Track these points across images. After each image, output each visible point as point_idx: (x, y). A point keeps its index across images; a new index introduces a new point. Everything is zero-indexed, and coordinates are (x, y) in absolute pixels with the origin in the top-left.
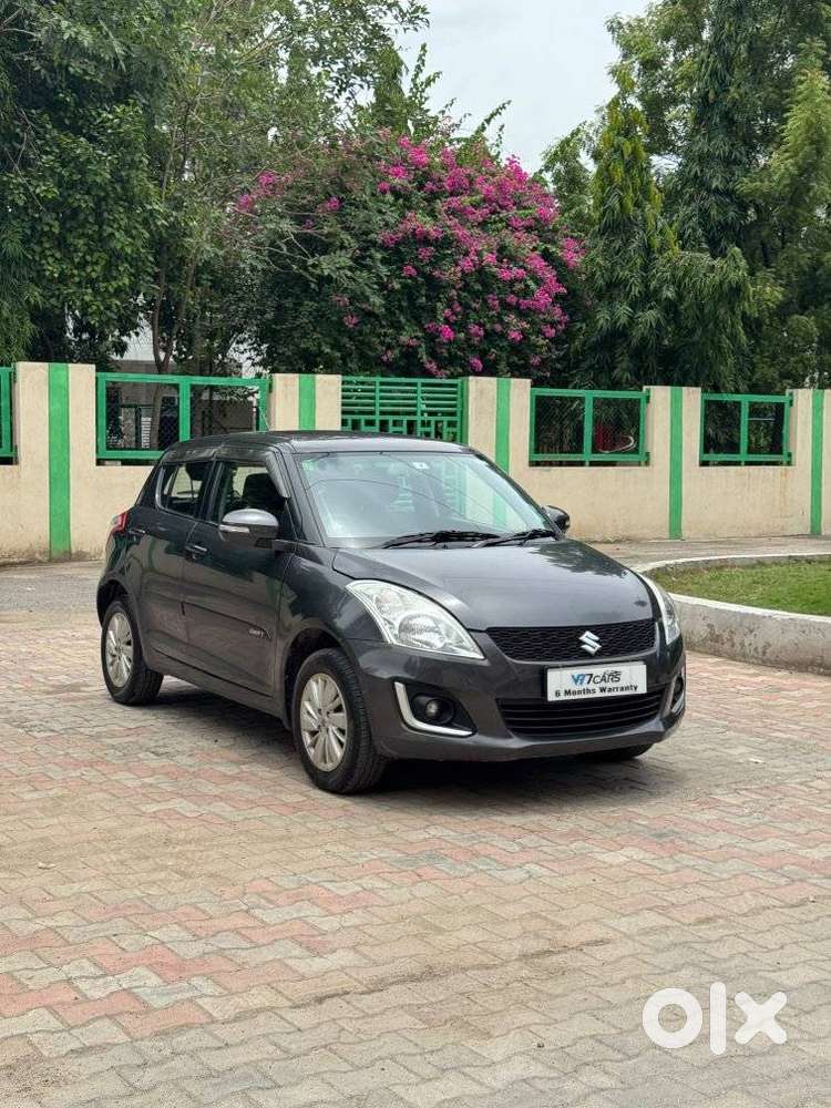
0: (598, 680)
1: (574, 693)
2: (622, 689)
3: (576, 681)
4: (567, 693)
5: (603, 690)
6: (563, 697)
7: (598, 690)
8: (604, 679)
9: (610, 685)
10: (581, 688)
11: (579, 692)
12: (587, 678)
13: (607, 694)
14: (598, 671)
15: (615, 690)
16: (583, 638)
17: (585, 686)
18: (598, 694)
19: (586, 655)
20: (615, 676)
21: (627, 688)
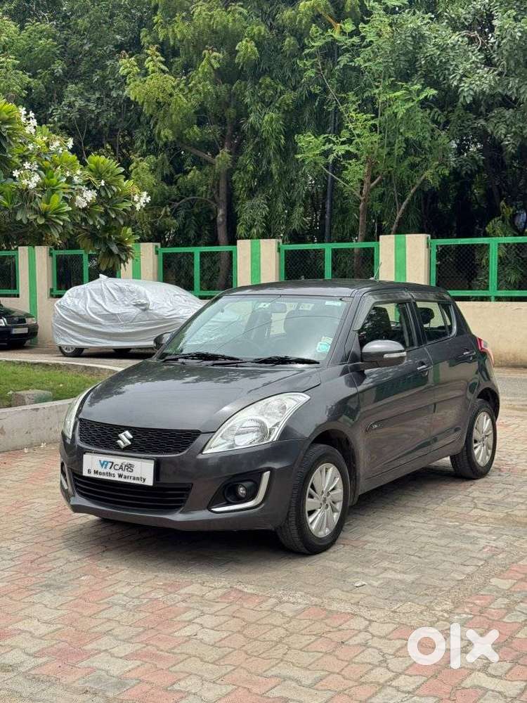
0: (117, 467)
1: (100, 474)
2: (134, 479)
3: (102, 466)
4: (96, 472)
5: (120, 476)
6: (92, 475)
7: (117, 476)
8: (121, 468)
9: (126, 473)
10: (105, 471)
11: (104, 474)
12: (110, 465)
13: (122, 480)
14: (118, 461)
15: (130, 478)
16: (122, 435)
17: (108, 470)
18: (117, 478)
19: (118, 447)
20: (130, 467)
21: (138, 479)
